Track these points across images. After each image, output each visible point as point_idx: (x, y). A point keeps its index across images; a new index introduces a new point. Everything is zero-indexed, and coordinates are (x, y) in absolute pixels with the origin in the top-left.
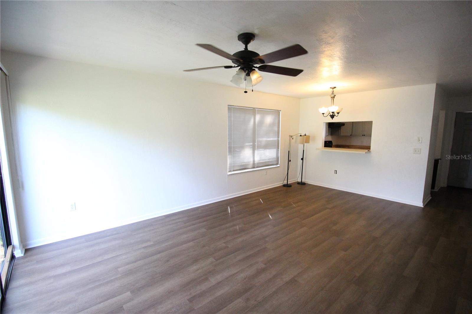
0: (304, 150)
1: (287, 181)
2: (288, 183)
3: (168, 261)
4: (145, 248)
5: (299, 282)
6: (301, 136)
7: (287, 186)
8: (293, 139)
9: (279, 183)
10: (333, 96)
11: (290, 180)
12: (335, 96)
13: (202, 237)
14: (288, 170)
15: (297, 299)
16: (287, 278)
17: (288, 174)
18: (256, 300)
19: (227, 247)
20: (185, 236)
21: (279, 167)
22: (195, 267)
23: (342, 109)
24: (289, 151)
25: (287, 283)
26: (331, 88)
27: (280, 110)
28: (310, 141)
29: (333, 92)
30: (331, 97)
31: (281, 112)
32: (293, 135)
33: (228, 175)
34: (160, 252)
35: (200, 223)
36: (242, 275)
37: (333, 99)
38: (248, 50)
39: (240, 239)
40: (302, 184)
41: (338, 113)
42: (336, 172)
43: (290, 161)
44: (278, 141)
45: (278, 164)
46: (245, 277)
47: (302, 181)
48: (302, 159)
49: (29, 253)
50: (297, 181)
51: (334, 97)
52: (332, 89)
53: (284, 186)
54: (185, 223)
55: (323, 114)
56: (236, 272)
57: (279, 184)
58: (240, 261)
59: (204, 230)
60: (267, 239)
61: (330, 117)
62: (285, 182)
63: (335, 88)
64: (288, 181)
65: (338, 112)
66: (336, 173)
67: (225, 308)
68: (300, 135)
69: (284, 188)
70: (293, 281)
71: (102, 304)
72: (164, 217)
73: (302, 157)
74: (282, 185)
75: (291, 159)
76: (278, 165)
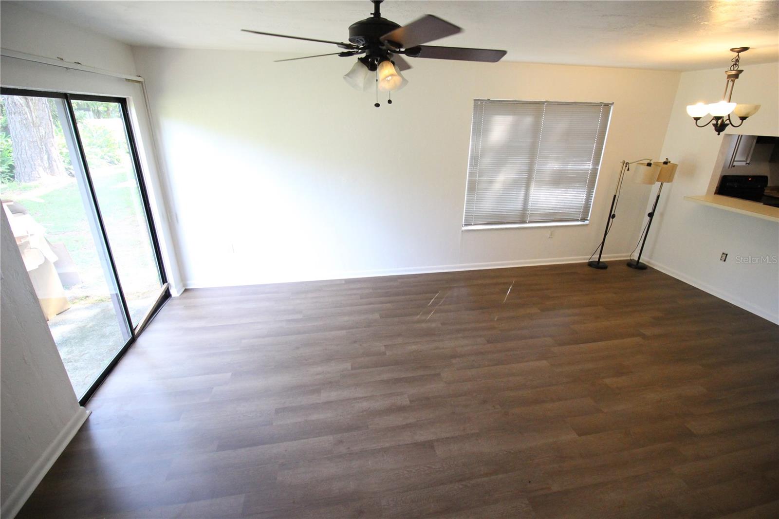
0: (658, 196)
1: (598, 256)
2: (601, 260)
3: (298, 348)
4: (289, 321)
5: (435, 451)
6: (649, 165)
7: (597, 265)
8: (628, 170)
9: (581, 257)
10: (734, 73)
11: (606, 255)
12: (741, 71)
13: (365, 327)
14: (606, 234)
15: (407, 475)
16: (422, 436)
17: (603, 243)
18: (349, 448)
19: (384, 354)
20: (346, 318)
21: (587, 225)
22: (320, 369)
23: (757, 108)
24: (615, 196)
25: (415, 443)
26: (732, 50)
27: (611, 102)
28: (676, 176)
29: (737, 61)
30: (729, 77)
31: (612, 107)
32: (629, 162)
33: (462, 231)
34: (299, 333)
35: (382, 303)
36: (365, 405)
37: (733, 81)
38: (381, 17)
39: (414, 347)
40: (637, 267)
41: (743, 118)
42: (724, 257)
43: (614, 216)
44: (594, 172)
45: (587, 220)
46: (367, 409)
47: (640, 261)
48: (651, 215)
49: (186, 294)
50: (629, 258)
51: (736, 76)
52: (737, 54)
53: (591, 264)
54: (362, 298)
55: (697, 119)
56: (361, 396)
57: (583, 259)
58: (382, 381)
59: (376, 316)
60: (454, 361)
61: (714, 128)
62: (595, 258)
63: (745, 49)
64: (602, 256)
65: (741, 116)
66: (725, 261)
67: (305, 440)
68: (649, 162)
69: (590, 268)
70: (429, 445)
71: (199, 377)
72: (344, 282)
73: (651, 211)
74: (588, 261)
75: (617, 212)
76: (587, 222)
